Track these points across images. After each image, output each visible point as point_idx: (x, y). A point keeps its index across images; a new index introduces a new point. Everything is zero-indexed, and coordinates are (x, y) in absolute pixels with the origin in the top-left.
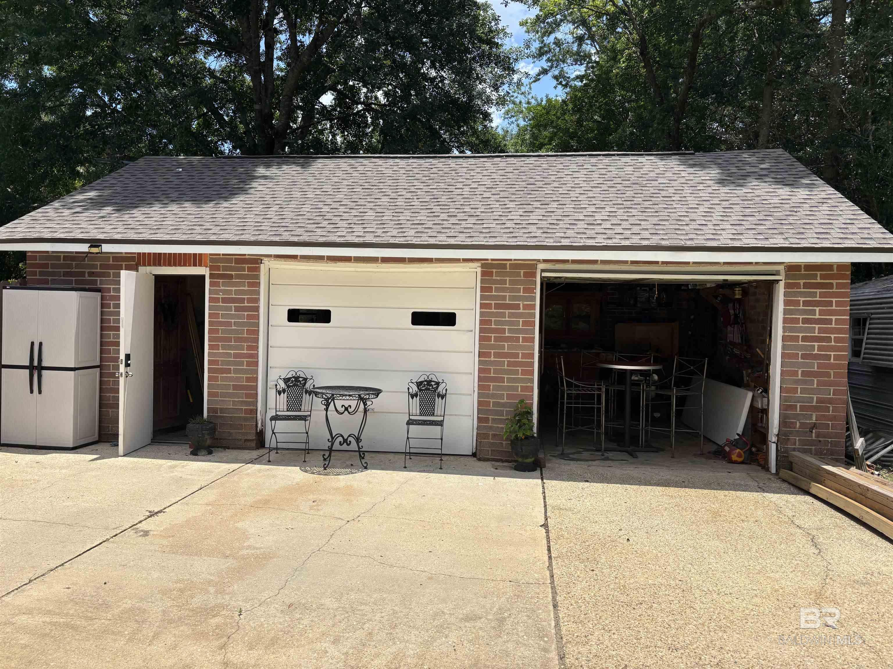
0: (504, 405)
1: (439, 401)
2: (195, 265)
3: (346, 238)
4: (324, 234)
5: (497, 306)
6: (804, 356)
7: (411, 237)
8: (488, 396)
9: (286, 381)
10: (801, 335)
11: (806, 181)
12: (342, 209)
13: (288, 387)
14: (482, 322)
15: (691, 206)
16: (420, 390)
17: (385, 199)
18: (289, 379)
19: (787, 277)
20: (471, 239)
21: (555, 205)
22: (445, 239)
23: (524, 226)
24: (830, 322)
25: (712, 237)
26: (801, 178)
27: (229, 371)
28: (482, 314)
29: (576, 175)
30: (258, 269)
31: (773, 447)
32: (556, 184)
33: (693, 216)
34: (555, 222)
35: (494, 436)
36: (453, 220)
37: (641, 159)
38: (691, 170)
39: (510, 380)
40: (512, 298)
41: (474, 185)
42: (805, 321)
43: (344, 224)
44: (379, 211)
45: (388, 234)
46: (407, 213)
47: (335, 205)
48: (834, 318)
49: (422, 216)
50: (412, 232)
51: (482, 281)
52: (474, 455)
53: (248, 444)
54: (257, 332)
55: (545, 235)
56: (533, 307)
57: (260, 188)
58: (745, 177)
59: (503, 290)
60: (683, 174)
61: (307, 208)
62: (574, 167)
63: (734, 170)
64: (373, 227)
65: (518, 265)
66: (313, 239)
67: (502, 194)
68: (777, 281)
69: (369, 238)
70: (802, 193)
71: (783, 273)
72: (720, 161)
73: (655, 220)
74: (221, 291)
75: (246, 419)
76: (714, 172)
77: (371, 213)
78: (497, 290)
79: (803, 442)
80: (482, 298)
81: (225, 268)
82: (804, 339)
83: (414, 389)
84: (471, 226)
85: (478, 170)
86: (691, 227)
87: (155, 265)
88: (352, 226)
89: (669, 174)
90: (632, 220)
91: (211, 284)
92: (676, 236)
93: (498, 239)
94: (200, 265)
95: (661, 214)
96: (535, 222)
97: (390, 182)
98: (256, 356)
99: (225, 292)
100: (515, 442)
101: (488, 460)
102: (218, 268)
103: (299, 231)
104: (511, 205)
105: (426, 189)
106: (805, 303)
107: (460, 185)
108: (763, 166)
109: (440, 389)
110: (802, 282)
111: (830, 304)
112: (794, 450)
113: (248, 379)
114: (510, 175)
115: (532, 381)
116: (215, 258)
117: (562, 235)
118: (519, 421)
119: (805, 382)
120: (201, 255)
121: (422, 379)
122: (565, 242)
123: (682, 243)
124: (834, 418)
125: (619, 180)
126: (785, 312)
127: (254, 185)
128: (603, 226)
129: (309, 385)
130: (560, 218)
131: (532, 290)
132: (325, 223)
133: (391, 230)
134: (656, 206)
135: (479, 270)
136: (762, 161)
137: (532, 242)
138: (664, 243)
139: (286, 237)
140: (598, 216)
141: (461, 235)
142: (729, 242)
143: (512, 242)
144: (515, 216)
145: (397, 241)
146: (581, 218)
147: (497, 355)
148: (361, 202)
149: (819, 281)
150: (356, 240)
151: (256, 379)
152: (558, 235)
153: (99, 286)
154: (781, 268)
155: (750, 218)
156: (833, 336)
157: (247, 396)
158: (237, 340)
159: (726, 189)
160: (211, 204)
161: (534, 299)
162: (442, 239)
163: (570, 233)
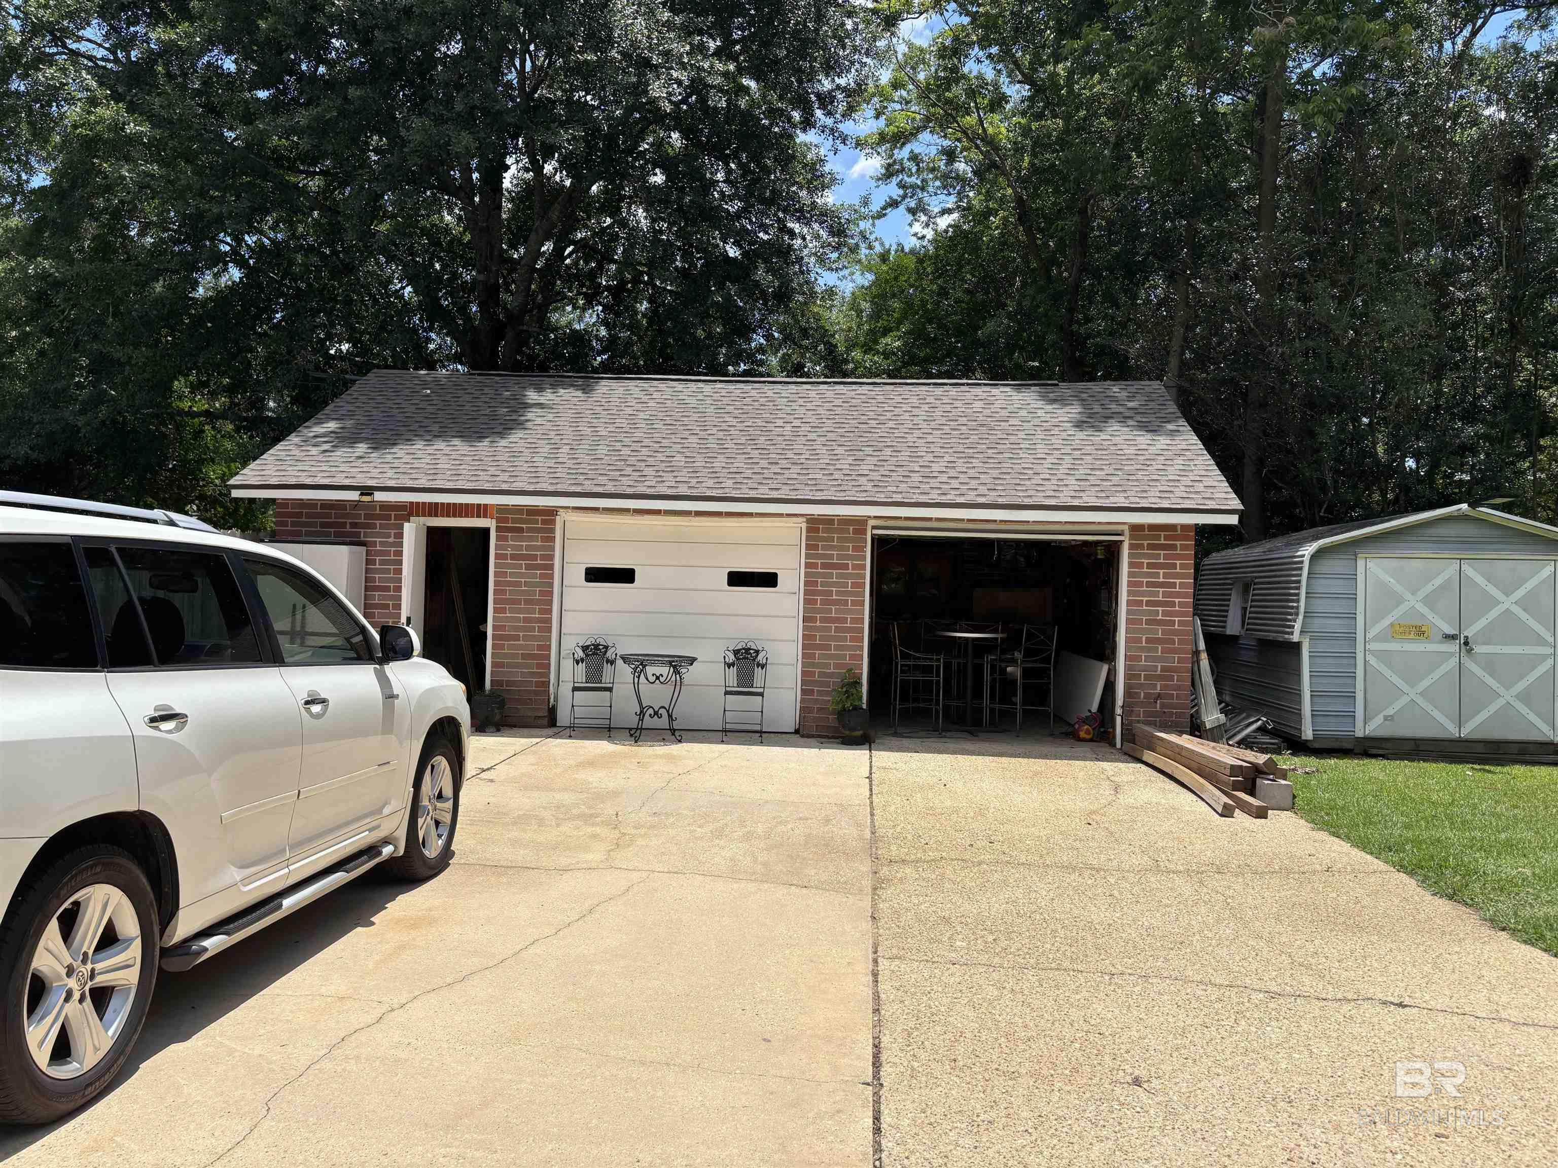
0: (831, 675)
1: (758, 672)
2: (479, 516)
3: (657, 489)
4: (631, 483)
5: (824, 566)
6: (1148, 622)
7: (728, 487)
8: (813, 665)
9: (585, 648)
10: (1145, 599)
11: (1170, 427)
12: (645, 451)
13: (587, 655)
14: (807, 583)
15: (1039, 456)
16: (738, 659)
17: (693, 439)
18: (588, 647)
19: (1132, 537)
20: (795, 493)
21: (888, 452)
22: (767, 491)
23: (853, 477)
24: (1173, 585)
25: (1052, 493)
26: (1169, 422)
27: (517, 638)
28: (807, 574)
29: (916, 412)
30: (553, 522)
31: (1118, 720)
32: (891, 424)
33: (1038, 468)
34: (887, 473)
35: (820, 710)
36: (776, 469)
37: (995, 391)
38: (1049, 408)
39: (837, 648)
40: (840, 557)
41: (797, 423)
42: (1149, 584)
43: (649, 471)
44: (688, 454)
45: (704, 485)
46: (721, 458)
47: (636, 446)
48: (1178, 581)
49: (739, 463)
50: (729, 483)
51: (808, 538)
52: (797, 732)
53: (539, 722)
54: (551, 593)
55: (876, 489)
56: (863, 567)
57: (539, 421)
58: (1107, 418)
59: (832, 548)
60: (1040, 413)
61: (602, 450)
62: (914, 400)
63: (1097, 408)
64: (683, 475)
65: (847, 521)
66: (620, 490)
67: (831, 436)
68: (1121, 542)
69: (683, 490)
70: (1163, 441)
71: (1127, 532)
72: (1084, 396)
73: (995, 474)
74: (509, 546)
75: (536, 693)
76: (1074, 411)
77: (679, 457)
78: (824, 548)
79: (1148, 714)
80: (808, 556)
81: (515, 521)
82: (1149, 603)
83: (731, 658)
84: (795, 476)
85: (801, 402)
86: (1034, 482)
87: (430, 515)
88: (660, 474)
89: (1023, 413)
90: (972, 473)
91: (498, 538)
92: (1014, 493)
93: (825, 493)
94: (485, 516)
95: (1005, 465)
96: (866, 472)
97: (695, 417)
98: (550, 620)
99: (514, 547)
100: (842, 714)
101: (812, 736)
102: (506, 520)
103: (602, 480)
104: (840, 450)
105: (740, 426)
106: (1150, 565)
107: (780, 423)
108: (1131, 405)
109: (760, 658)
110: (1146, 543)
111: (1174, 566)
112: (1138, 722)
113: (540, 648)
114: (839, 411)
115: (861, 648)
116: (503, 510)
117: (894, 489)
118: (847, 692)
119: (1149, 650)
120: (486, 506)
121: (739, 647)
122: (898, 498)
123: (1019, 501)
124: (1178, 688)
125: (963, 420)
126: (1130, 574)
127: (530, 416)
128: (939, 480)
129: (610, 654)
130: (893, 468)
131: (862, 549)
132: (629, 471)
133: (706, 479)
134: (1001, 456)
135: (804, 526)
136: (1130, 398)
137: (861, 497)
138: (1001, 501)
139: (589, 487)
140: (936, 467)
141: (784, 487)
142: (1069, 499)
143: (841, 496)
144: (844, 464)
145: (714, 493)
146: (917, 469)
147: (823, 620)
148: (665, 443)
149: (1162, 542)
150: (669, 492)
151: (549, 647)
152: (889, 488)
153: (362, 539)
154: (1126, 528)
155: (1098, 473)
156: (1177, 600)
157: (539, 666)
158: (527, 602)
159: (1081, 435)
160: (486, 442)
161: (864, 558)
162: (764, 492)
163: (903, 487)
